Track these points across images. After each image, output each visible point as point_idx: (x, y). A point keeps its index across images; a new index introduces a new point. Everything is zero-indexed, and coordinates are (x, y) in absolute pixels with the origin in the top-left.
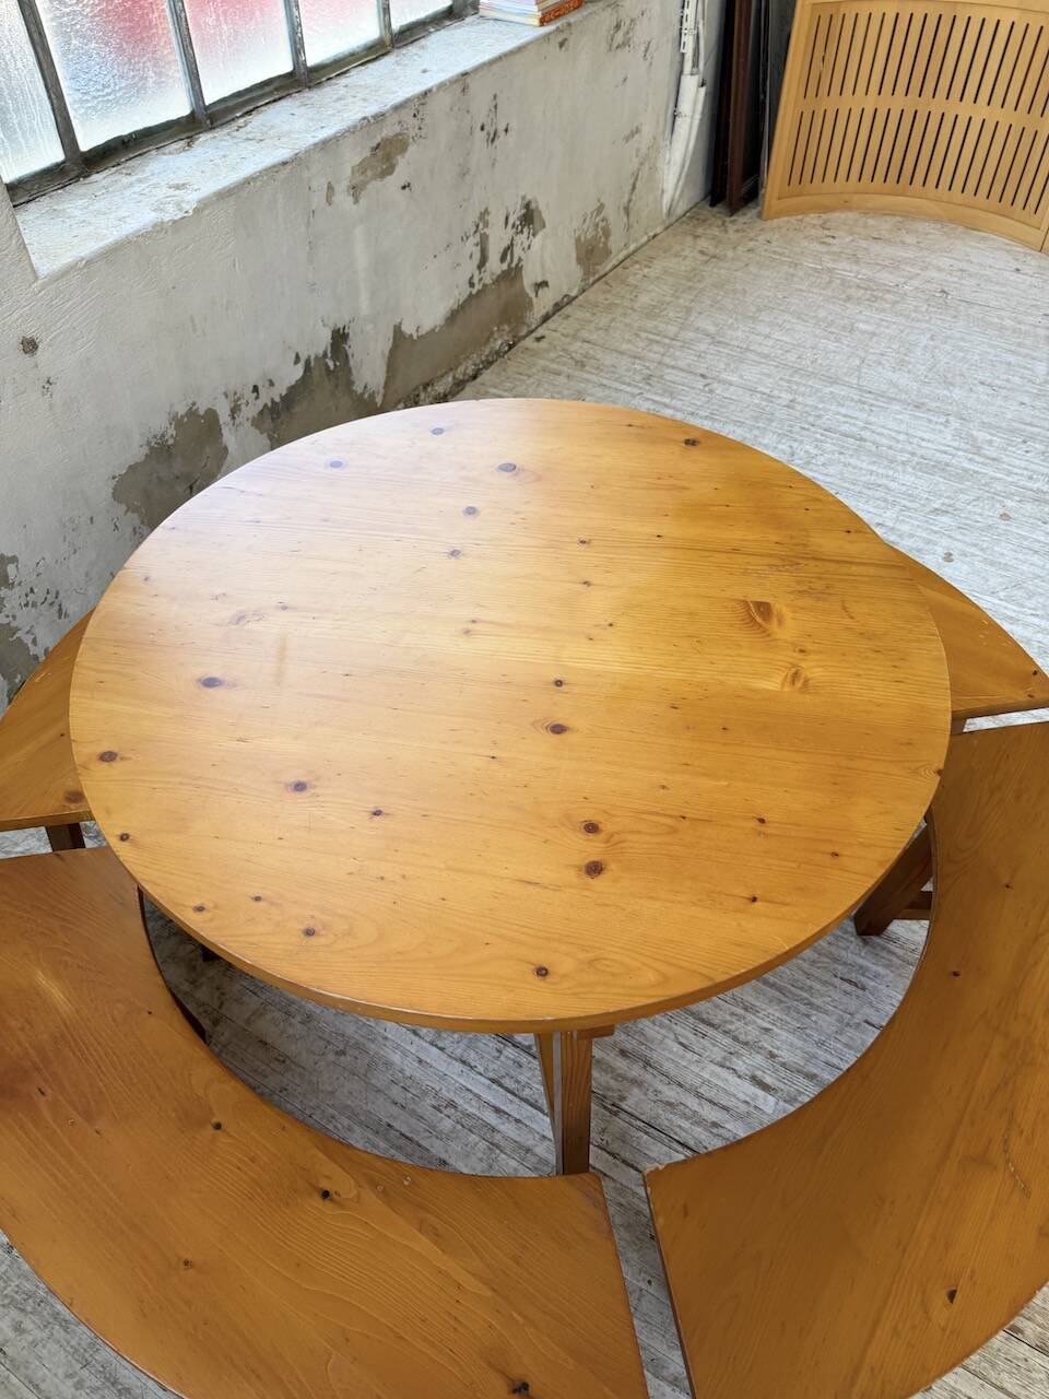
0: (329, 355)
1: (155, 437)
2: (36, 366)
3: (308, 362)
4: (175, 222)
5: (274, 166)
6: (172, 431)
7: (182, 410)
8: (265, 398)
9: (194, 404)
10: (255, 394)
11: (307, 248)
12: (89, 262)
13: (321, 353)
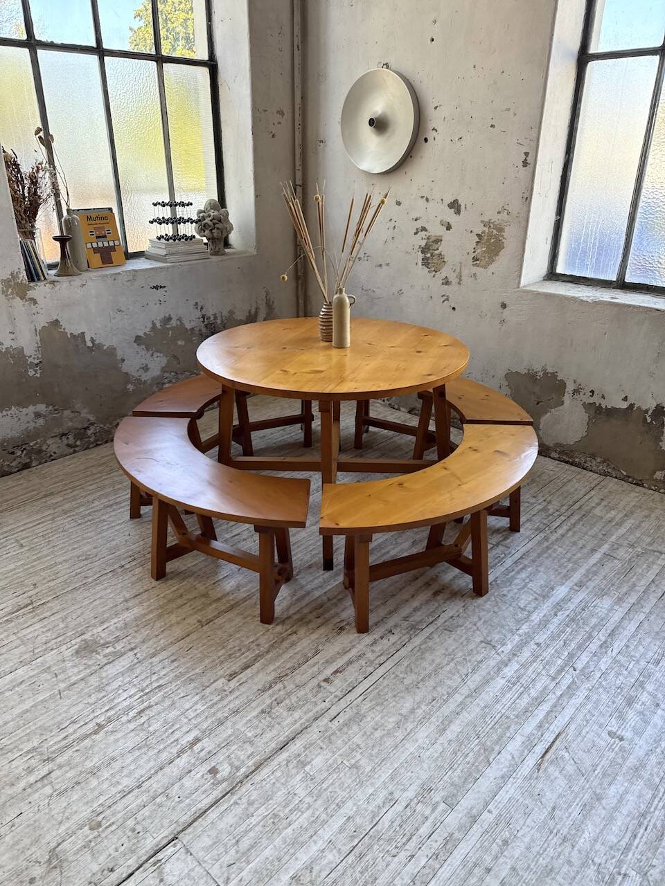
0: (650, 414)
1: (533, 370)
2: (502, 313)
3: (632, 406)
4: (582, 301)
5: (651, 308)
6: (541, 374)
7: (550, 370)
8: (596, 399)
9: (556, 372)
10: (591, 394)
11: (656, 355)
12: (539, 293)
13: (644, 408)
